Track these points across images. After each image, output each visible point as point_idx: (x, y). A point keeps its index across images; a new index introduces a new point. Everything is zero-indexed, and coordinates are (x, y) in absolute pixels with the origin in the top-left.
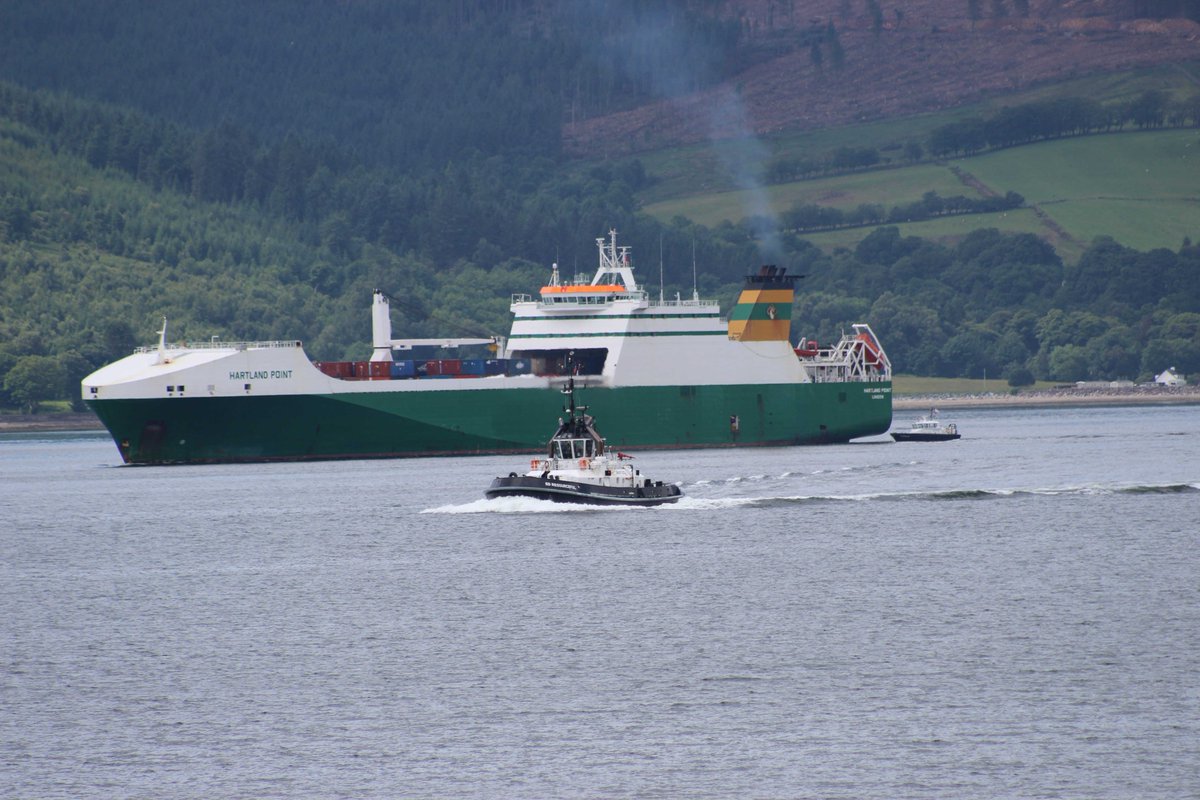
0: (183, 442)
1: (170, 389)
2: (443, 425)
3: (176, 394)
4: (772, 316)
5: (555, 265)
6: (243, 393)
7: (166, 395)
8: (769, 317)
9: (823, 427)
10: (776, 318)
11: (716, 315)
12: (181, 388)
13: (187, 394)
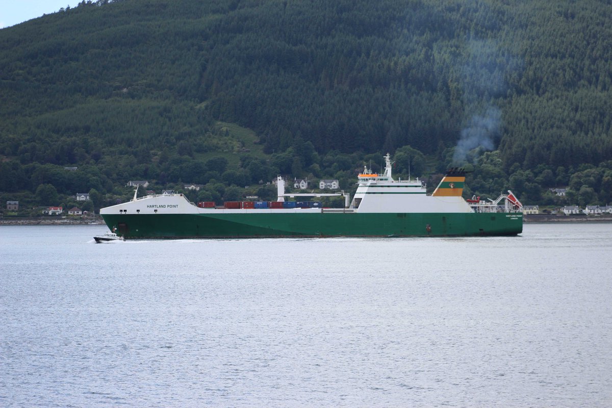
0: (137, 230)
1: (121, 211)
2: (261, 226)
3: (123, 213)
4: (452, 187)
5: (365, 167)
6: (154, 213)
7: (120, 213)
8: (450, 187)
9: (480, 230)
10: (454, 188)
11: (420, 186)
12: (125, 211)
13: (127, 213)
